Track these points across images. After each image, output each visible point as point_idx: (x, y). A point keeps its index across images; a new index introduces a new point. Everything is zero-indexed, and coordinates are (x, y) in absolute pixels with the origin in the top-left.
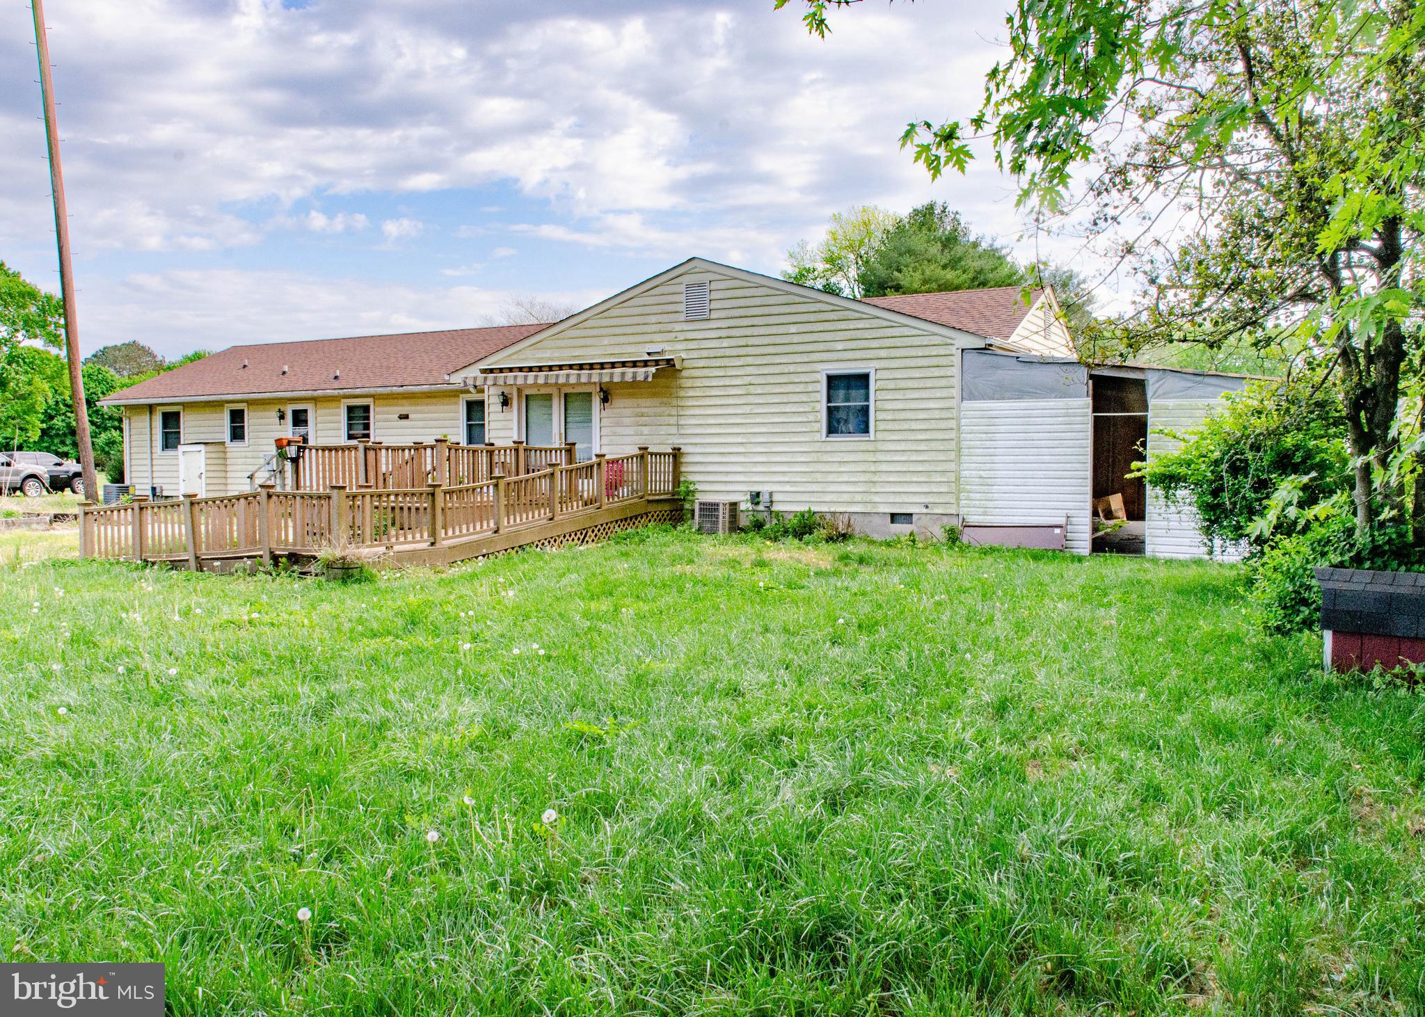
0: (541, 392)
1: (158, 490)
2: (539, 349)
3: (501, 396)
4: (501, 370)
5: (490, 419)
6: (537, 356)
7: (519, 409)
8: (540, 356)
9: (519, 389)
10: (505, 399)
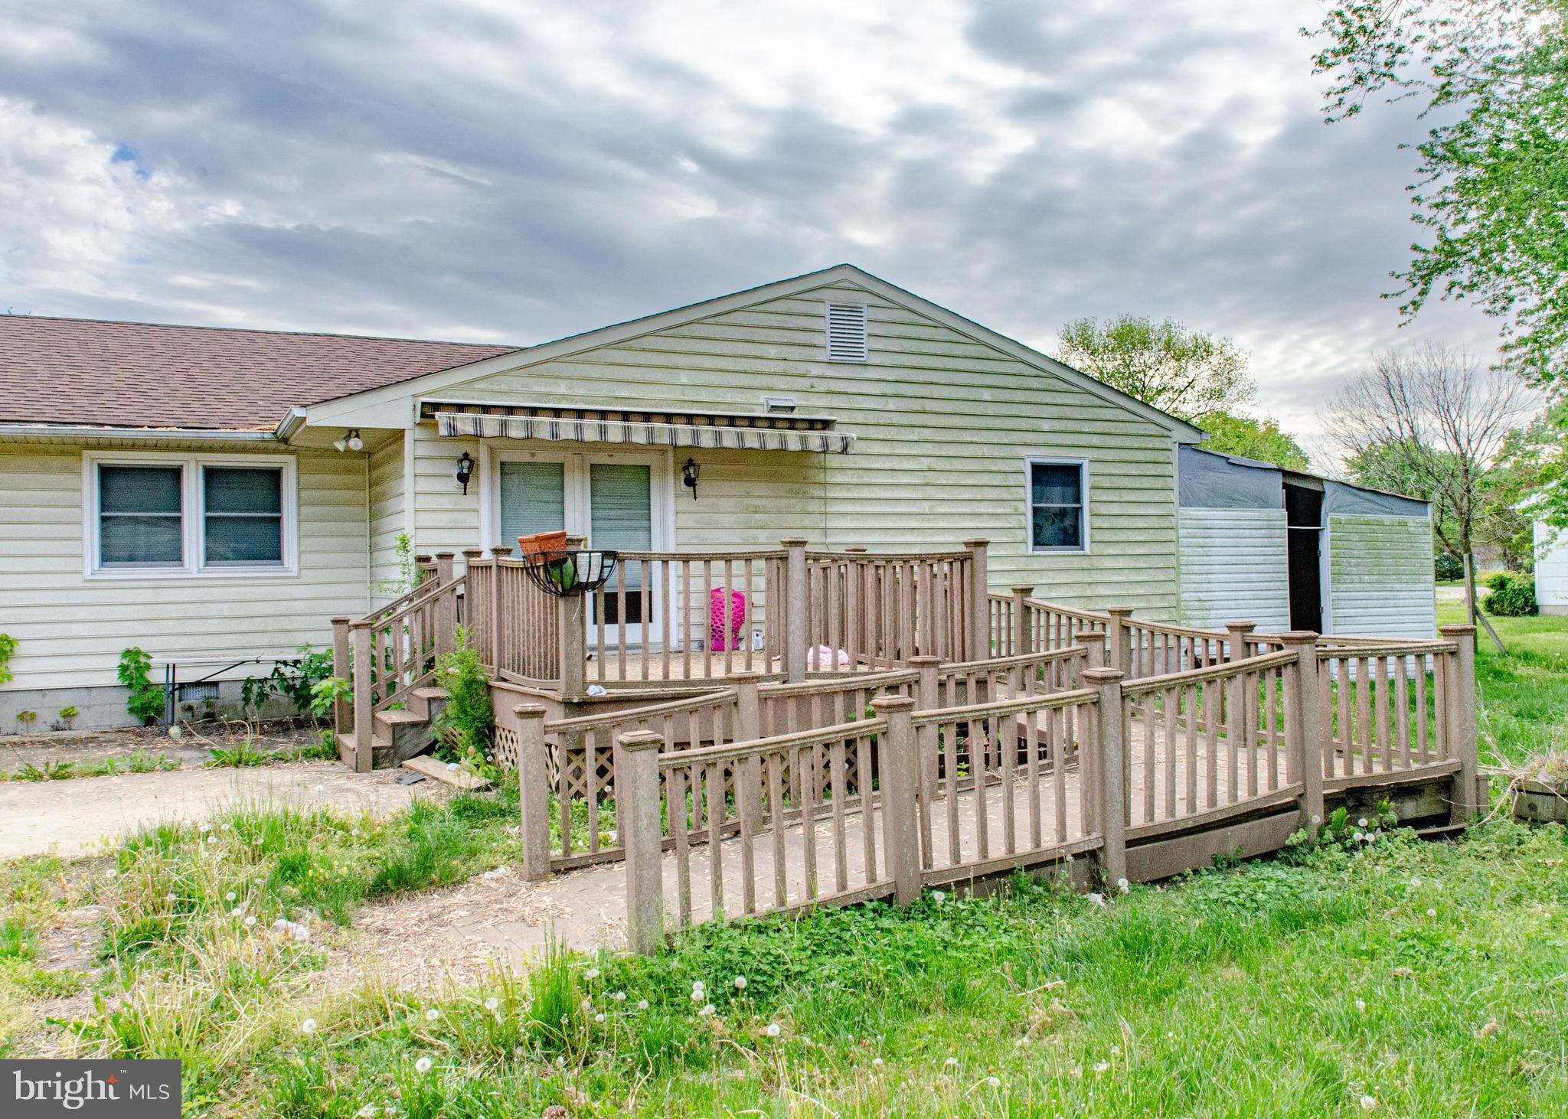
0: (537, 460)
2: (539, 376)
3: (461, 461)
4: (461, 408)
5: (418, 507)
6: (536, 389)
7: (492, 489)
8: (543, 389)
9: (491, 450)
10: (470, 468)
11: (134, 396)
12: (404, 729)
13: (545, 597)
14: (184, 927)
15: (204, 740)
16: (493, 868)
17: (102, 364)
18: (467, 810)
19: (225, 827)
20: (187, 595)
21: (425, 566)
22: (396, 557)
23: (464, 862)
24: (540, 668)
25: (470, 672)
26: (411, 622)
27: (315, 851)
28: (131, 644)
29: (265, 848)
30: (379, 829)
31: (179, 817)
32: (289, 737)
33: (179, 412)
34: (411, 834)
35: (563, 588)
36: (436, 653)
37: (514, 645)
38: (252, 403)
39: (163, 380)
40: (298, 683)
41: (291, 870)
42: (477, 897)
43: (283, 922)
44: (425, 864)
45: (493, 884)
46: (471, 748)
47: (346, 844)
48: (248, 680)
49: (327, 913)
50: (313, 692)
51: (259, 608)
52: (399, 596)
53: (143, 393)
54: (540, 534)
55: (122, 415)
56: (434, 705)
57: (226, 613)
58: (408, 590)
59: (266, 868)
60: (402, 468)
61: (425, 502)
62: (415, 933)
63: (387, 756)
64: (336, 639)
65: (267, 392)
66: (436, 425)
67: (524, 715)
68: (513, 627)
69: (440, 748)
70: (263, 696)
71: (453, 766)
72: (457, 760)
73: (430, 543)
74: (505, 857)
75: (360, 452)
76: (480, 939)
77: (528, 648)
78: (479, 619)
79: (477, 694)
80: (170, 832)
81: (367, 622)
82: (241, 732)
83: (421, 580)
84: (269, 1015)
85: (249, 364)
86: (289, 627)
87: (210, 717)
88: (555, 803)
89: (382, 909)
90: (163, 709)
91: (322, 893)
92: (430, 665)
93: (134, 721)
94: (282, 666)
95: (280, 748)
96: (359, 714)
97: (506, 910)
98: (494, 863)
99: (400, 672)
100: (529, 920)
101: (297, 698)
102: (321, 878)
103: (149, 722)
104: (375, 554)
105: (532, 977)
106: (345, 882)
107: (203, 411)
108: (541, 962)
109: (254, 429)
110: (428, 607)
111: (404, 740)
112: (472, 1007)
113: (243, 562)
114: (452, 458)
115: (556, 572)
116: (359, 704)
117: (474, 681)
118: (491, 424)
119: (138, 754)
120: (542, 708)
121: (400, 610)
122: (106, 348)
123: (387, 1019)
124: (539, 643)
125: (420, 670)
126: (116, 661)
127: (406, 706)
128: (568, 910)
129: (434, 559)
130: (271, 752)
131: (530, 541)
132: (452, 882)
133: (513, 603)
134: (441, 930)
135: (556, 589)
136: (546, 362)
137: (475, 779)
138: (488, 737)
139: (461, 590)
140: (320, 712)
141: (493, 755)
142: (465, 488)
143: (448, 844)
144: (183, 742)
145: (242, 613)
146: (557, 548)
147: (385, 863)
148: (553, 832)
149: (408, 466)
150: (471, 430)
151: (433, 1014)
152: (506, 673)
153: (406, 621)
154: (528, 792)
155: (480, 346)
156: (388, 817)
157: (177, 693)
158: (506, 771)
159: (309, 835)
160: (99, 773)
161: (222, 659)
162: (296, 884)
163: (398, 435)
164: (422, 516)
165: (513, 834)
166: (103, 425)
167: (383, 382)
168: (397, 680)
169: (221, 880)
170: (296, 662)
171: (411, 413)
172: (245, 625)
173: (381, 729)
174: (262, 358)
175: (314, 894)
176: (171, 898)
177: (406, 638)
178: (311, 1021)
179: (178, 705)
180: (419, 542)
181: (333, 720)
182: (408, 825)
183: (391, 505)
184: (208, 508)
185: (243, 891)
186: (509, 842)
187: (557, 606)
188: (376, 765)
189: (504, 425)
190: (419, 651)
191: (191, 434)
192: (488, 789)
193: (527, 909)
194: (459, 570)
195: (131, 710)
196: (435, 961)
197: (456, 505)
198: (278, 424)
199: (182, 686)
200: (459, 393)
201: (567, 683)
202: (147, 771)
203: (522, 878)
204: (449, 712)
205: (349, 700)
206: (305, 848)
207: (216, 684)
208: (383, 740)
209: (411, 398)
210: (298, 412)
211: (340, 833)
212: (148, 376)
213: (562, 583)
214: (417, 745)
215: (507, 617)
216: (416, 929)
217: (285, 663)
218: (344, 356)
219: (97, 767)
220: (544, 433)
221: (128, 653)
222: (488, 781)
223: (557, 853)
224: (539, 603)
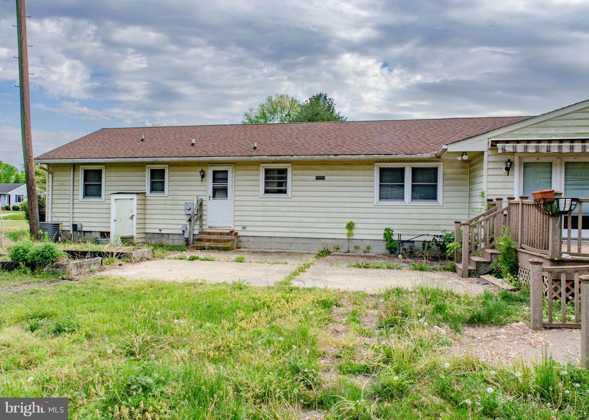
0: (540, 161)
1: (79, 227)
2: (541, 127)
3: (507, 162)
4: (507, 142)
5: (489, 180)
6: (540, 132)
7: (520, 172)
8: (544, 132)
9: (520, 158)
10: (511, 165)
11: (391, 145)
12: (481, 264)
13: (543, 217)
14: (404, 322)
15: (410, 260)
16: (517, 322)
17: (381, 135)
18: (506, 297)
19: (417, 291)
20: (405, 211)
21: (490, 203)
22: (479, 199)
23: (505, 317)
24: (540, 245)
25: (509, 244)
26: (484, 224)
27: (448, 304)
28: (387, 227)
29: (430, 300)
30: (471, 300)
31: (402, 285)
32: (438, 262)
33: (404, 149)
34: (484, 303)
35: (552, 213)
36: (494, 236)
37: (528, 235)
38: (428, 145)
39: (399, 139)
40: (441, 244)
41: (440, 309)
42: (510, 332)
43: (436, 327)
44: (490, 315)
45: (517, 328)
46: (508, 274)
47: (459, 303)
48: (424, 241)
49: (452, 327)
50: (447, 247)
51: (428, 216)
52: (480, 214)
53: (393, 143)
54: (542, 191)
55: (387, 151)
56: (493, 256)
57: (418, 218)
58: (484, 212)
59: (431, 307)
60: (483, 166)
61: (491, 179)
62: (485, 341)
63: (473, 273)
64: (456, 229)
65: (433, 140)
66: (497, 149)
67: (533, 263)
68: (528, 228)
69: (495, 272)
70: (429, 247)
71: (500, 280)
72: (501, 277)
73: (493, 194)
74: (522, 318)
75: (466, 160)
76: (512, 348)
77: (535, 237)
78: (513, 224)
79: (511, 253)
80: (400, 290)
81: (467, 223)
82: (421, 259)
83: (489, 209)
84: (433, 358)
85: (427, 131)
86: (439, 224)
87: (411, 252)
88: (546, 301)
89: (472, 329)
90: (397, 249)
91: (450, 319)
92: (492, 240)
93: (387, 252)
94: (436, 237)
95: (435, 266)
96: (464, 256)
97: (523, 339)
98: (518, 320)
99: (480, 242)
100: (533, 345)
101: (441, 249)
102: (450, 314)
103: (392, 253)
104: (471, 198)
105: (536, 368)
106: (458, 316)
107: (412, 148)
108: (540, 363)
109: (429, 154)
110: (491, 219)
111: (480, 268)
112: (509, 373)
113: (422, 200)
114: (503, 162)
115: (549, 207)
116: (464, 253)
117: (510, 248)
118: (520, 148)
119: (389, 263)
120: (541, 261)
121: (480, 219)
122: (382, 129)
123: (475, 369)
124: (540, 235)
125: (488, 242)
126: (383, 232)
127: (481, 255)
128: (551, 344)
129: (495, 200)
130: (432, 267)
131: (538, 194)
132: (500, 324)
133: (528, 218)
134: (496, 341)
135: (549, 213)
136: (545, 121)
137: (510, 286)
138: (515, 270)
139: (505, 212)
140: (449, 254)
141: (517, 277)
142: (508, 173)
143: (498, 308)
144: (403, 260)
145: (423, 218)
146: (550, 196)
147: (473, 312)
148: (544, 311)
149: (485, 165)
150: (512, 150)
151: (493, 372)
152: (524, 246)
153: (483, 224)
154: (534, 293)
155: (515, 117)
156: (475, 296)
157: (401, 244)
158: (523, 284)
159: (446, 298)
160: (377, 268)
161: (416, 233)
162: (441, 314)
163: (482, 153)
164: (490, 184)
165: (526, 309)
166: (381, 154)
167: (476, 134)
168: (479, 245)
169: (416, 309)
170: (441, 236)
171: (487, 145)
172: (424, 222)
173: (472, 263)
174: (432, 129)
175: (447, 319)
176: (400, 312)
177: (483, 229)
178: (448, 364)
179: (401, 248)
180: (488, 194)
181: (454, 258)
182: (482, 300)
183: (479, 180)
184: (413, 181)
185: (423, 314)
186: (524, 312)
187: (549, 220)
188: (469, 276)
189: (526, 147)
190: (488, 235)
191: (408, 156)
192: (515, 291)
193: (532, 340)
194: (505, 205)
195: (387, 248)
196: (493, 353)
197: (504, 179)
198: (437, 151)
199: (403, 241)
200: (506, 136)
201: (552, 252)
202: (392, 269)
203: (530, 327)
204: (499, 259)
205: (460, 251)
206: (444, 302)
207: (413, 242)
208: (472, 267)
209: (487, 139)
210: (445, 147)
211: (457, 298)
212: (395, 138)
213: (552, 211)
214: (486, 270)
215: (525, 224)
216: (486, 339)
217: (437, 236)
218: (461, 126)
219: (377, 266)
220: (544, 150)
221: (386, 229)
222: (516, 288)
223: (546, 320)
224: (540, 219)
